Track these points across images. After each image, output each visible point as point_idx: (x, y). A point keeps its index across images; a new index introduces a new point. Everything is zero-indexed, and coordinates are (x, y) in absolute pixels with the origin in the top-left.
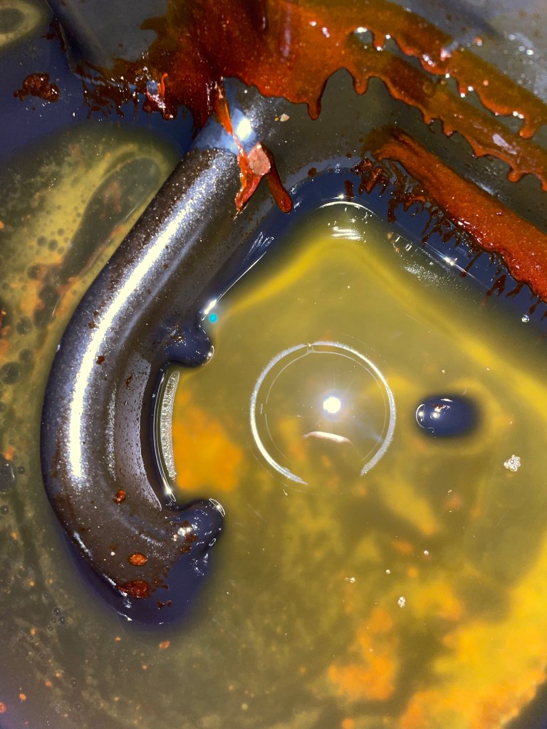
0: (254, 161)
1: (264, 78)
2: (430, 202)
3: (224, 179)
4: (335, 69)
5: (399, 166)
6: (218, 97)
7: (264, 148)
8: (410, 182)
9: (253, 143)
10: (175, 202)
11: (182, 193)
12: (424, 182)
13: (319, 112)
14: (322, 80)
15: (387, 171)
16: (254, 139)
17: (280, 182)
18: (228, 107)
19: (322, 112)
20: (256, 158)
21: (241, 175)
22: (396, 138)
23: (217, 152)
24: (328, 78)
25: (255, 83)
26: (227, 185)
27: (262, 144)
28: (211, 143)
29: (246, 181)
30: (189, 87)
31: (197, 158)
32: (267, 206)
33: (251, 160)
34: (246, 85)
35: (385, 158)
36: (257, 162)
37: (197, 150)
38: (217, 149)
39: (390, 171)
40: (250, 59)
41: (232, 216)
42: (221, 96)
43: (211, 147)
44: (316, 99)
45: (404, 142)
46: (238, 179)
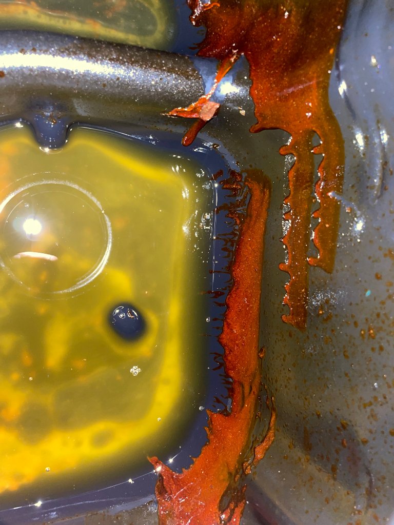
0: (207, 108)
1: (261, 87)
2: (239, 228)
3: (186, 94)
4: (289, 131)
5: (248, 197)
6: (231, 57)
7: (218, 109)
8: (243, 210)
9: (217, 101)
10: (151, 67)
11: (160, 69)
12: (249, 217)
13: (256, 132)
14: (278, 126)
15: (241, 191)
16: (220, 99)
17: (200, 130)
18: (230, 69)
19: (257, 133)
20: (209, 108)
21: (193, 104)
22: (264, 187)
23: (199, 79)
24: (280, 129)
25: (254, 82)
26: (183, 99)
27: (220, 106)
28: (203, 71)
29: (192, 109)
30: (220, 28)
31: (188, 67)
32: (180, 130)
33: (207, 105)
34: (250, 75)
35: (248, 187)
36: (207, 110)
37: (193, 63)
38: (201, 77)
39: (242, 193)
40: (266, 69)
41: (164, 112)
42: (232, 60)
43: (200, 73)
44: (264, 127)
45: (264, 193)
46: (190, 104)
